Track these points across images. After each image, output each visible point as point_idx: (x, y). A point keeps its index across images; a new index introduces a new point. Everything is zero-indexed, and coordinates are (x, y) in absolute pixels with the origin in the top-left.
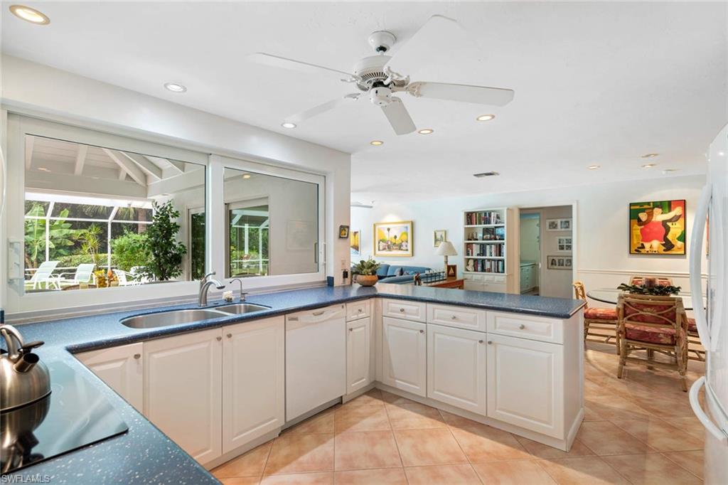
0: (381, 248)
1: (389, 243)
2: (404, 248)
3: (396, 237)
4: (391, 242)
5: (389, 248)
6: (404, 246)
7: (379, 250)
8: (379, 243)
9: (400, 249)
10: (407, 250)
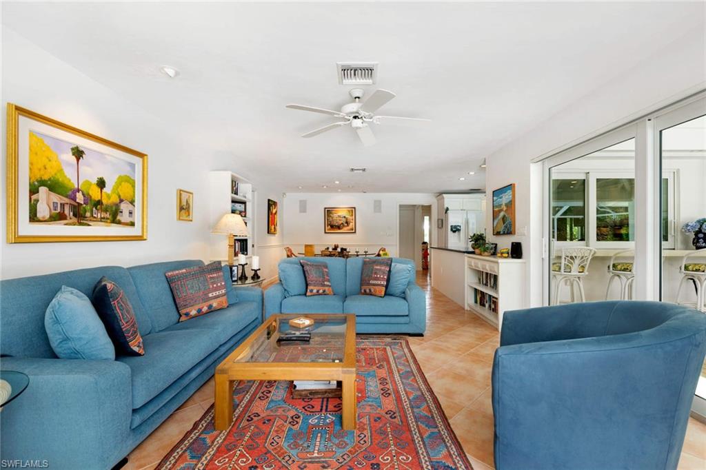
0: (43, 211)
1: (80, 198)
2: (124, 217)
3: (101, 184)
4: (87, 198)
5: (80, 216)
6: (126, 213)
7: (33, 218)
8: (33, 191)
9: (115, 221)
10: (132, 224)
